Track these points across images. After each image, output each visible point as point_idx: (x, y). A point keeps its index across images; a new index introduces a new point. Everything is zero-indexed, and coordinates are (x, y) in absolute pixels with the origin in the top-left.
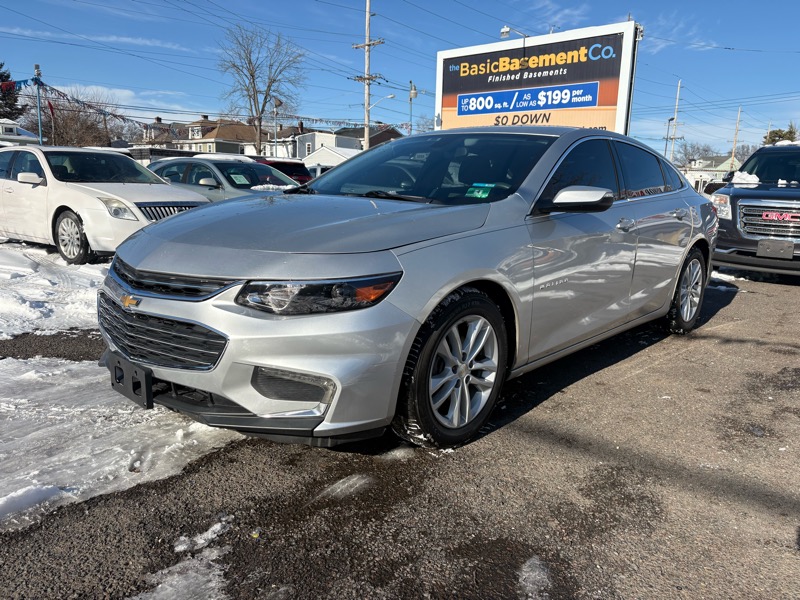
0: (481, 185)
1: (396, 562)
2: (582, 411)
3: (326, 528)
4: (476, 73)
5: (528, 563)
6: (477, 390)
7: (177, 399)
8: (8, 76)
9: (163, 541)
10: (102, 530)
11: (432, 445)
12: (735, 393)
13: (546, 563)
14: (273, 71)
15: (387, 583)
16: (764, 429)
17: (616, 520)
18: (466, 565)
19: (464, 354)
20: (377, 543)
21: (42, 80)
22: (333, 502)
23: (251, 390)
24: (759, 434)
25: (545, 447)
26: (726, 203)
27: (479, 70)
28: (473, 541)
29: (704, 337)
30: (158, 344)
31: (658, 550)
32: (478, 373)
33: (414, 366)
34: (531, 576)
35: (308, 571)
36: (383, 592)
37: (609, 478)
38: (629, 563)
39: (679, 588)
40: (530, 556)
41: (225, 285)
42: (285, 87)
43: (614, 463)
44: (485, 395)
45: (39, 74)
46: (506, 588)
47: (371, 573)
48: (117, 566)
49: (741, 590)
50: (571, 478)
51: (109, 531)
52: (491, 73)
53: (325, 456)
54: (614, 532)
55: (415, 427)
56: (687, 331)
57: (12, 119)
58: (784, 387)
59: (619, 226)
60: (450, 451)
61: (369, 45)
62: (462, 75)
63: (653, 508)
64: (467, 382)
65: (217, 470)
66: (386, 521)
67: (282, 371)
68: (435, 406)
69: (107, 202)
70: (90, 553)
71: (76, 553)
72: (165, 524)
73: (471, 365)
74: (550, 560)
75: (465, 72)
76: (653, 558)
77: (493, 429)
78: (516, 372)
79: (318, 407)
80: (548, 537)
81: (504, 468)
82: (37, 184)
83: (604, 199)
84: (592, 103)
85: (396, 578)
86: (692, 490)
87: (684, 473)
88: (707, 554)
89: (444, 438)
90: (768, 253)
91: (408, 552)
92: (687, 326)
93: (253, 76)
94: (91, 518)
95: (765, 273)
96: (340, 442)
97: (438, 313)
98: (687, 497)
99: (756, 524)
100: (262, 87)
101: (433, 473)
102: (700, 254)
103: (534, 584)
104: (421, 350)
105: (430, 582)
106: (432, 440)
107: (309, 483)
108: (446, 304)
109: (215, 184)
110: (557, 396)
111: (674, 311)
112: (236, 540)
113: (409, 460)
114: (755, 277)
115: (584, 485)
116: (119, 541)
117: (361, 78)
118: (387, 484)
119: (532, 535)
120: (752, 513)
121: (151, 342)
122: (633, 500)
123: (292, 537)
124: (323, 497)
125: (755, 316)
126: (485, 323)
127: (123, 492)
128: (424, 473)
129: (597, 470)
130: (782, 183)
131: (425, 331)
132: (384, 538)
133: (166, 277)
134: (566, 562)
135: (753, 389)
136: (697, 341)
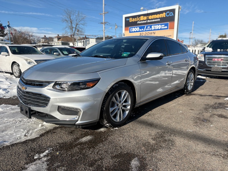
0: (126, 53)
1: (97, 160)
2: (156, 116)
3: (78, 151)
4: (134, 21)
5: (134, 159)
6: (125, 111)
7: (38, 115)
8: (2, 25)
9: (31, 156)
10: (14, 153)
11: (111, 127)
12: (201, 110)
13: (139, 159)
14: (77, 21)
15: (93, 166)
16: (207, 120)
17: (161, 147)
18: (116, 160)
19: (120, 101)
20: (92, 155)
21: (10, 26)
22: (81, 144)
23: (58, 113)
24: (206, 121)
25: (144, 126)
26: (202, 56)
27: (135, 20)
28: (119, 154)
29: (194, 94)
30: (32, 100)
31: (171, 155)
32: (125, 106)
33: (105, 105)
34: (135, 163)
35: (71, 163)
36: (91, 169)
37: (161, 135)
38: (162, 158)
39: (175, 165)
40: (135, 157)
41: (50, 83)
42: (81, 26)
43: (163, 131)
44: (127, 112)
45: (9, 24)
46: (127, 166)
47: (89, 163)
48: (17, 163)
49: (193, 166)
50: (150, 135)
51: (16, 153)
52: (138, 21)
53: (81, 131)
54: (160, 150)
55: (106, 122)
56: (189, 93)
57: (3, 37)
58: (215, 108)
59: (167, 64)
60: (117, 128)
61: (104, 14)
62: (130, 21)
63: (172, 143)
64: (121, 109)
65: (50, 135)
66: (96, 149)
67: (66, 107)
68: (112, 116)
69: (26, 60)
70: (10, 159)
71: (6, 159)
72: (32, 151)
73: (122, 104)
74: (141, 158)
75: (131, 21)
76: (170, 157)
77: (130, 122)
78: (137, 106)
79: (76, 117)
80: (141, 152)
81: (132, 133)
82: (7, 55)
83: (161, 56)
84: (167, 29)
85: (96, 164)
86: (184, 138)
87: (182, 133)
88: (185, 156)
89: (115, 125)
90: (215, 70)
91: (100, 157)
92: (190, 91)
93: (71, 23)
94: (12, 149)
95: (215, 76)
96: (84, 127)
97: (112, 90)
98: (182, 140)
99: (200, 147)
100: (74, 26)
101: (111, 135)
102: (193, 71)
103: (135, 165)
104: (106, 100)
105: (105, 165)
106: (111, 125)
107: (75, 138)
108: (114, 87)
109: (58, 54)
110: (150, 112)
111: (185, 87)
112: (52, 155)
113: (105, 131)
114: (211, 77)
115: (153, 137)
116: (19, 156)
117: (102, 23)
118: (98, 138)
119: (136, 151)
120: (200, 144)
121: (30, 100)
122: (167, 141)
123: (68, 154)
124: (79, 142)
125: (210, 88)
126: (126, 92)
127: (22, 142)
128: (109, 135)
129: (158, 133)
130: (219, 50)
131: (107, 95)
132: (94, 153)
133: (34, 81)
134: (145, 159)
135: (206, 109)
136: (192, 96)
